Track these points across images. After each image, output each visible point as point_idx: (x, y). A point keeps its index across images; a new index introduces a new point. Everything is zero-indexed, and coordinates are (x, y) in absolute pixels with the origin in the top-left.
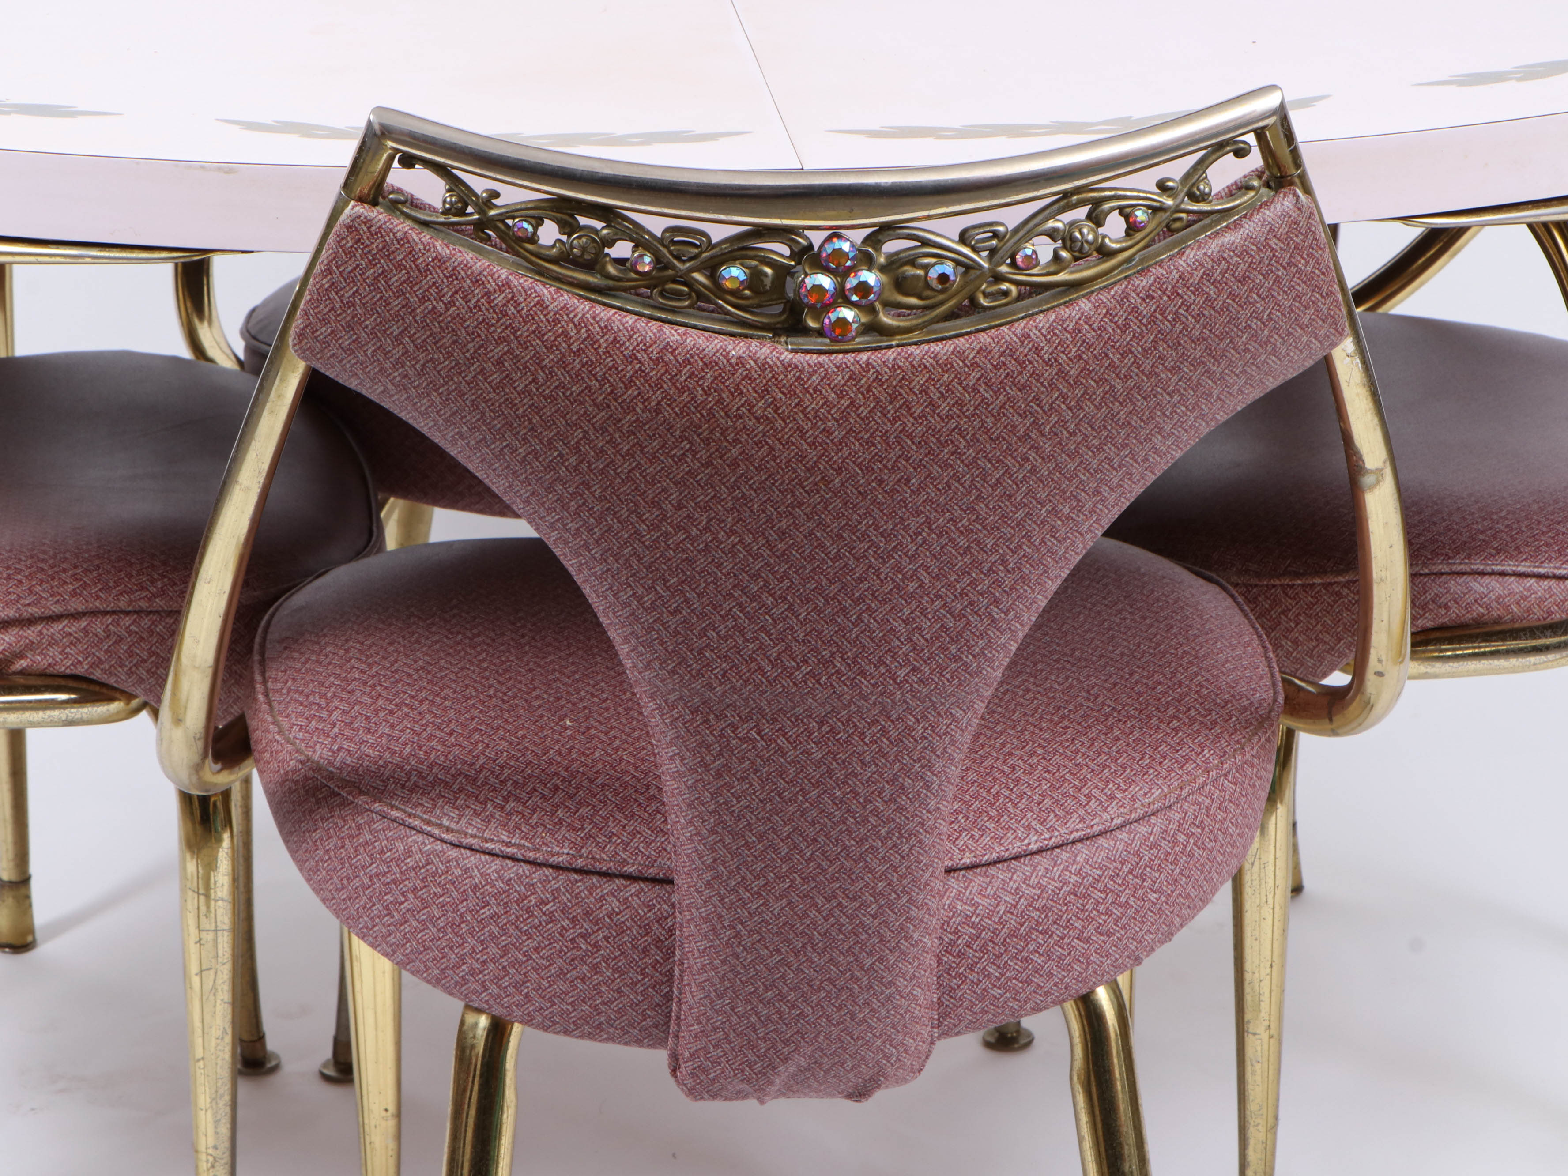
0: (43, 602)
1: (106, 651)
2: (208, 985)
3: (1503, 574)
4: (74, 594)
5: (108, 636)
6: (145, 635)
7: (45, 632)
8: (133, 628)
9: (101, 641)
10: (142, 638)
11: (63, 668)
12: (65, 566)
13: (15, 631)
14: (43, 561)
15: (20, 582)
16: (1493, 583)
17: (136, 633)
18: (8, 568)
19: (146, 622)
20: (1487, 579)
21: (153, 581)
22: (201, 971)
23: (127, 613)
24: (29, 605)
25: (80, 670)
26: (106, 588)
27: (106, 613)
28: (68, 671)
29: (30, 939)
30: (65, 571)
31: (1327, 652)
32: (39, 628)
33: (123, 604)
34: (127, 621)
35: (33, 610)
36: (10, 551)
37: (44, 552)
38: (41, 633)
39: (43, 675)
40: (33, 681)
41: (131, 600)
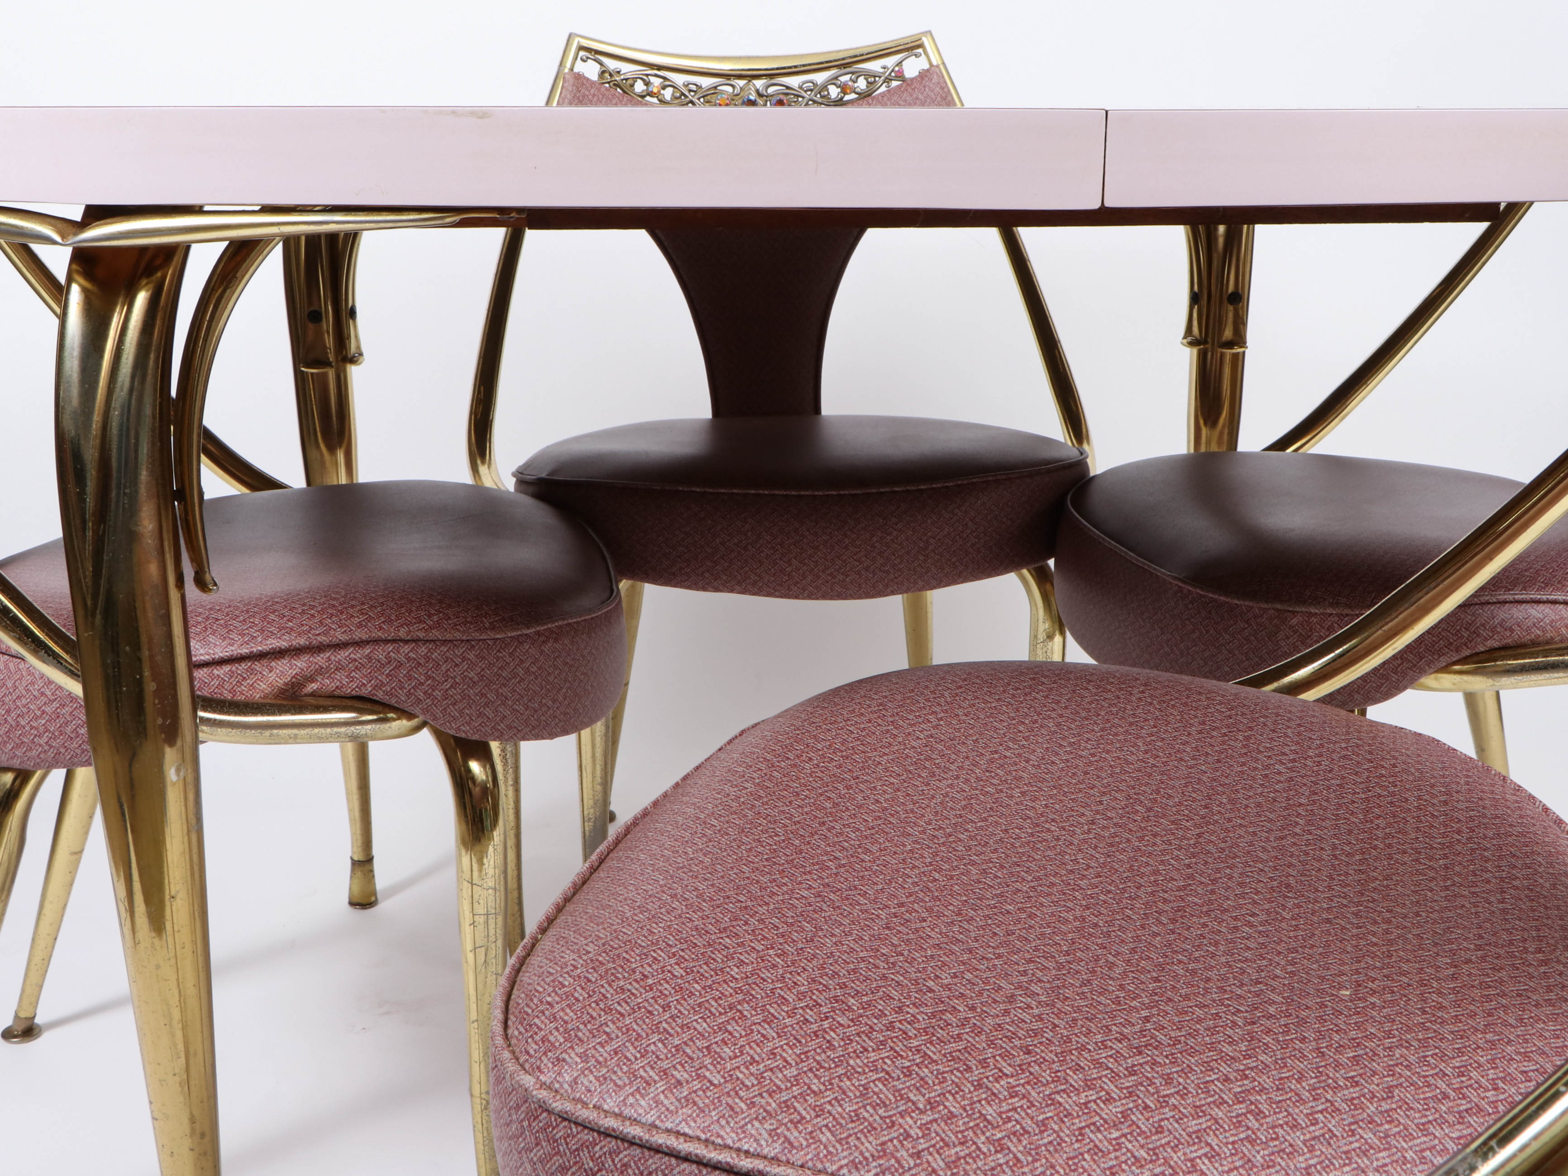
0: (332, 632)
1: (388, 676)
2: (481, 958)
3: (1554, 602)
4: (360, 626)
5: (389, 662)
6: (422, 661)
7: (333, 658)
8: (412, 655)
9: (383, 666)
10: (419, 664)
11: (349, 690)
12: (353, 603)
13: (305, 657)
14: (334, 599)
15: (313, 616)
16: (1546, 609)
17: (414, 659)
18: (304, 605)
19: (423, 650)
20: (1541, 607)
21: (430, 616)
22: (475, 948)
23: (406, 642)
24: (319, 634)
25: (364, 692)
26: (389, 621)
27: (387, 641)
28: (354, 693)
29: (373, 899)
30: (353, 607)
31: (1410, 669)
32: (328, 655)
33: (402, 633)
34: (406, 648)
35: (322, 639)
36: (309, 592)
37: (338, 593)
38: (329, 659)
39: (331, 696)
40: (322, 702)
41: (410, 631)
